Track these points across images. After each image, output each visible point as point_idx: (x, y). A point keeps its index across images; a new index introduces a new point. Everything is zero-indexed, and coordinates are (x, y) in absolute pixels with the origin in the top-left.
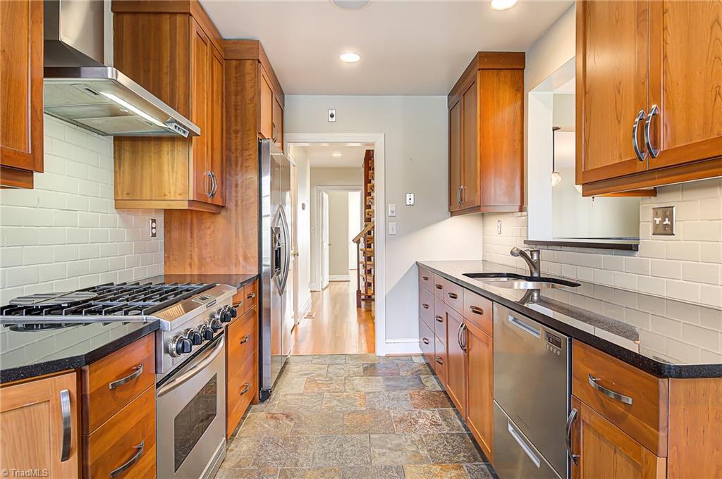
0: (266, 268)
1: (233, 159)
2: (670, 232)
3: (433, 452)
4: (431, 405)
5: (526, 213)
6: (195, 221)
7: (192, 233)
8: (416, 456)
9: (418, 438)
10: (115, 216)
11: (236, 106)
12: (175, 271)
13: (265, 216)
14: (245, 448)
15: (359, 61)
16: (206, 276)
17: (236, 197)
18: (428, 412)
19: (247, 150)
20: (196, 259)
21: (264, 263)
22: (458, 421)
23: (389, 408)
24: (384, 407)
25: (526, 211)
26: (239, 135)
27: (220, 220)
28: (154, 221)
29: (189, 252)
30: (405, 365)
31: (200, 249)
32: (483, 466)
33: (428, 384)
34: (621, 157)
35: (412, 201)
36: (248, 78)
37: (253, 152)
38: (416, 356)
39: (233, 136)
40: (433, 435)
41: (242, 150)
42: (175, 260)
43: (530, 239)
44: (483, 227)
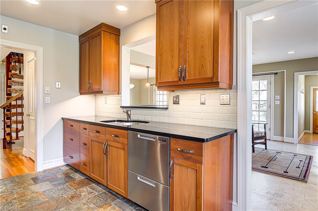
2: (178, 103)
3: (96, 204)
4: (84, 186)
5: (120, 95)
8: (89, 209)
9: (85, 202)
18: (84, 189)
22: (99, 188)
23: (61, 194)
24: (59, 195)
25: (121, 94)
30: (58, 172)
32: (119, 201)
33: (76, 177)
34: (173, 79)
35: (59, 86)
38: (62, 166)
40: (92, 197)
43: (122, 106)
44: (95, 100)
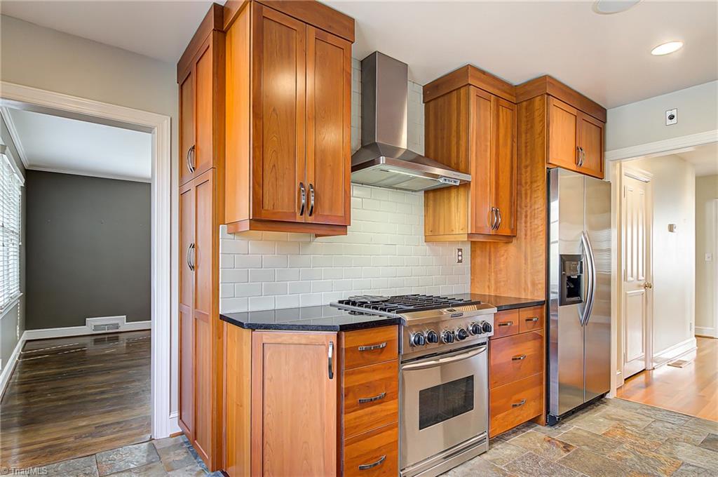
0: (554, 295)
1: (523, 192)
6: (492, 249)
7: (490, 260)
10: (425, 247)
11: (526, 143)
12: (478, 292)
13: (553, 243)
14: (508, 452)
15: (683, 47)
16: (500, 297)
17: (526, 227)
19: (536, 182)
20: (493, 282)
21: (551, 290)
26: (529, 169)
27: (512, 248)
28: (460, 250)
29: (488, 276)
31: (496, 273)
36: (537, 113)
37: (541, 184)
39: (523, 170)
41: (531, 183)
42: (478, 282)
